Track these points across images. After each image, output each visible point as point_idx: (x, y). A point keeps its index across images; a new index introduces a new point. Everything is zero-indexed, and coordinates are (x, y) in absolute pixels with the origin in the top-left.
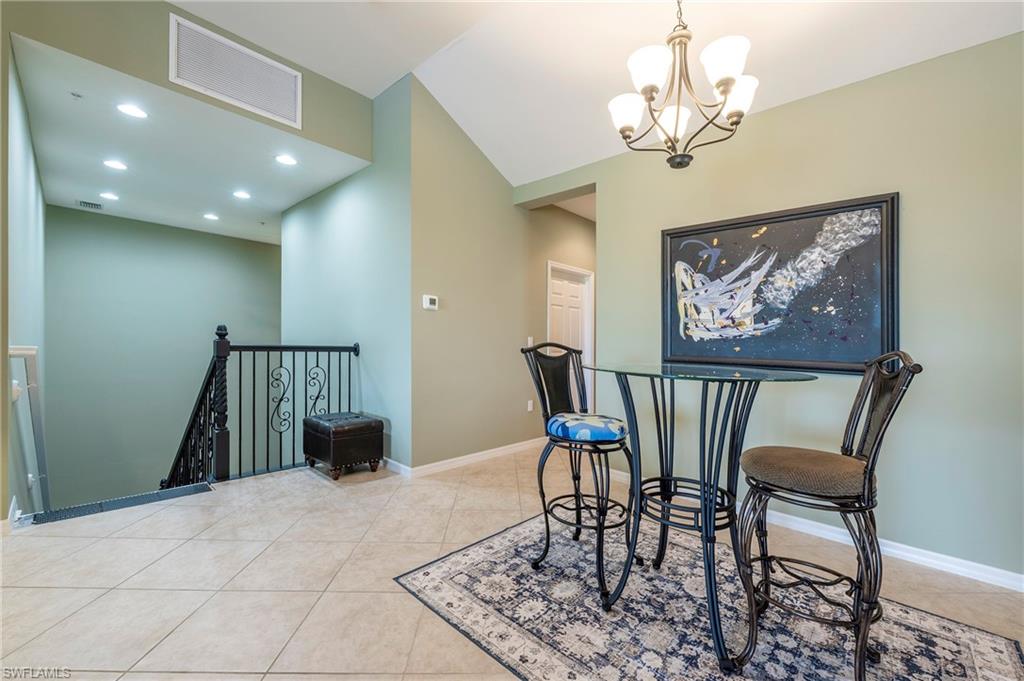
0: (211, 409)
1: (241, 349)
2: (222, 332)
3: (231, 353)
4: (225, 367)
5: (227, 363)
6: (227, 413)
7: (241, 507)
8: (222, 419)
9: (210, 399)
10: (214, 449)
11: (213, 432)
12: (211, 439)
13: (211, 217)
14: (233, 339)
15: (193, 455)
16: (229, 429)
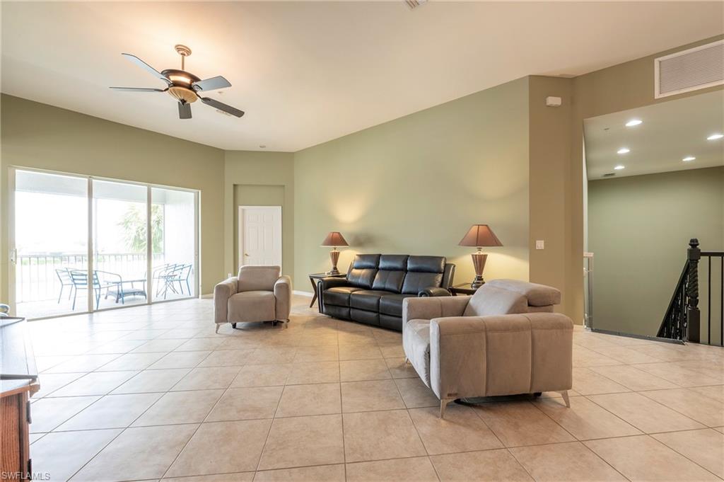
0: (686, 295)
1: (710, 255)
2: (694, 244)
3: (701, 257)
4: (697, 267)
5: (698, 264)
6: (698, 298)
7: (706, 360)
8: (694, 302)
9: (685, 288)
10: (688, 321)
11: (687, 310)
12: (686, 315)
13: (689, 159)
14: (702, 248)
15: (673, 325)
16: (700, 309)
